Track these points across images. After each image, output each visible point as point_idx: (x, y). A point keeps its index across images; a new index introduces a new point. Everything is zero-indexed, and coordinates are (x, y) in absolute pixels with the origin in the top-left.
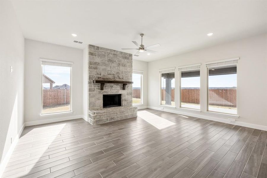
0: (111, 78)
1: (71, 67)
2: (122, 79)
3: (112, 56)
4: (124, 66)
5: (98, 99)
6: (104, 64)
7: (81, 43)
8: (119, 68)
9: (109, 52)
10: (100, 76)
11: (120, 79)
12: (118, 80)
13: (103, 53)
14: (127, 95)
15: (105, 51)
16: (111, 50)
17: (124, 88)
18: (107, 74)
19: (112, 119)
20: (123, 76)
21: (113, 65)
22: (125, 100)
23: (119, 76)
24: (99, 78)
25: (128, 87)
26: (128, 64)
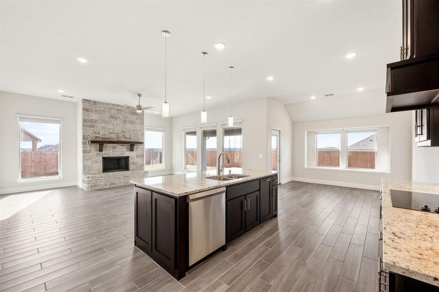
0: (114, 137)
1: (60, 124)
2: (130, 138)
3: (114, 112)
4: (133, 123)
5: (96, 162)
6: (104, 121)
7: (73, 97)
8: (125, 126)
9: (111, 107)
10: (98, 136)
11: (126, 138)
12: (123, 139)
13: (102, 108)
14: (137, 157)
15: (104, 106)
16: (113, 105)
17: (132, 150)
18: (107, 132)
19: (112, 184)
20: (130, 135)
21: (116, 122)
22: (134, 164)
23: (125, 136)
24: (96, 137)
25: (138, 148)
26: (138, 121)
